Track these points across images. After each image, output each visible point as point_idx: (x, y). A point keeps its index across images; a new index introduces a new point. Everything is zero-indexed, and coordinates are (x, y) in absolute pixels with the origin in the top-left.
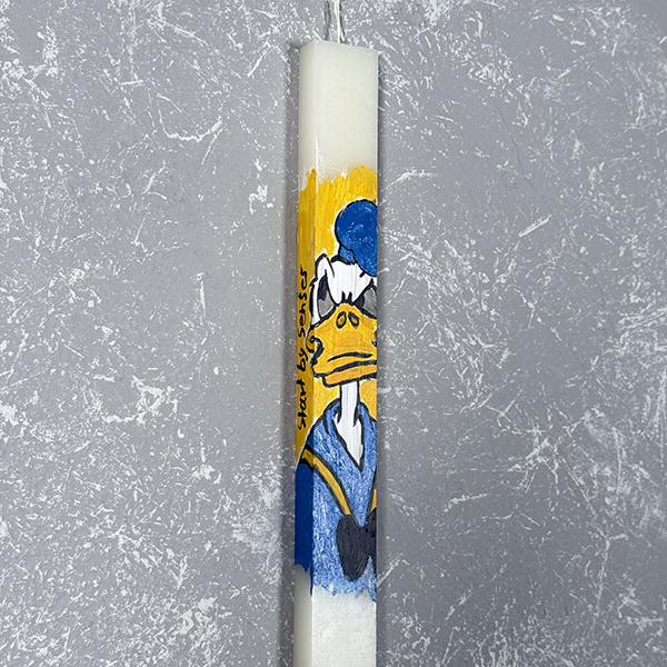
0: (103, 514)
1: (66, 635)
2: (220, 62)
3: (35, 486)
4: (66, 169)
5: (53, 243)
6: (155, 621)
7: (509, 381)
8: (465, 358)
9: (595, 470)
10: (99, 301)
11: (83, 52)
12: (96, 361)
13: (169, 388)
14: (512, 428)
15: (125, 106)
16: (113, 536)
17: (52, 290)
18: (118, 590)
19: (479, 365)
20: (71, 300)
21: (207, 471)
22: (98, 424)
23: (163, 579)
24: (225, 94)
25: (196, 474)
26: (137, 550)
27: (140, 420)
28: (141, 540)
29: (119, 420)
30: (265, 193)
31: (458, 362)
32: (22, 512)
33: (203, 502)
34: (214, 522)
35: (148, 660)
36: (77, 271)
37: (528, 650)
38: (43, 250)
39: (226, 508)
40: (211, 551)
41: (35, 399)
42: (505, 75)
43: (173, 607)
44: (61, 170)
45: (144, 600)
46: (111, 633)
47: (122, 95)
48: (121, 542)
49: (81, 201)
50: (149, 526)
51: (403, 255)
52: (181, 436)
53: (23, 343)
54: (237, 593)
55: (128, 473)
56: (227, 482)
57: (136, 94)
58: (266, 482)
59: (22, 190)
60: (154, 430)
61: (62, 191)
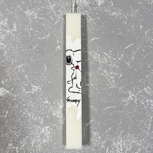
0: (26, 110)
1: (19, 131)
2: (49, 23)
3: (13, 105)
4: (18, 47)
5: (15, 61)
6: (37, 130)
7: (122, 81)
8: (110, 77)
9: (148, 101)
10: (24, 71)
11: (21, 25)
12: (24, 82)
13: (39, 86)
14: (123, 92)
15: (29, 34)
16: (28, 114)
17: (15, 69)
18: (29, 124)
19: (113, 78)
20: (19, 71)
21: (47, 102)
22: (25, 93)
23: (38, 122)
24: (50, 29)
25: (45, 102)
26: (33, 117)
27: (33, 92)
28: (33, 115)
29: (29, 92)
30: (59, 47)
31: (108, 78)
32: (11, 109)
33: (46, 108)
34: (49, 112)
35: (35, 137)
36: (20, 66)
37: (128, 141)
38: (13, 62)
39: (51, 109)
40: (48, 117)
41: (12, 89)
42: (120, 13)
43: (40, 128)
44: (17, 48)
45: (34, 126)
46: (28, 132)
47: (28, 32)
48: (29, 115)
49: (21, 53)
50: (35, 112)
51: (93, 56)
52: (42, 95)
53: (10, 79)
54: (54, 126)
55: (31, 103)
56: (52, 104)
57: (31, 32)
58: (60, 104)
59: (10, 52)
60: (36, 94)
61: (17, 51)
